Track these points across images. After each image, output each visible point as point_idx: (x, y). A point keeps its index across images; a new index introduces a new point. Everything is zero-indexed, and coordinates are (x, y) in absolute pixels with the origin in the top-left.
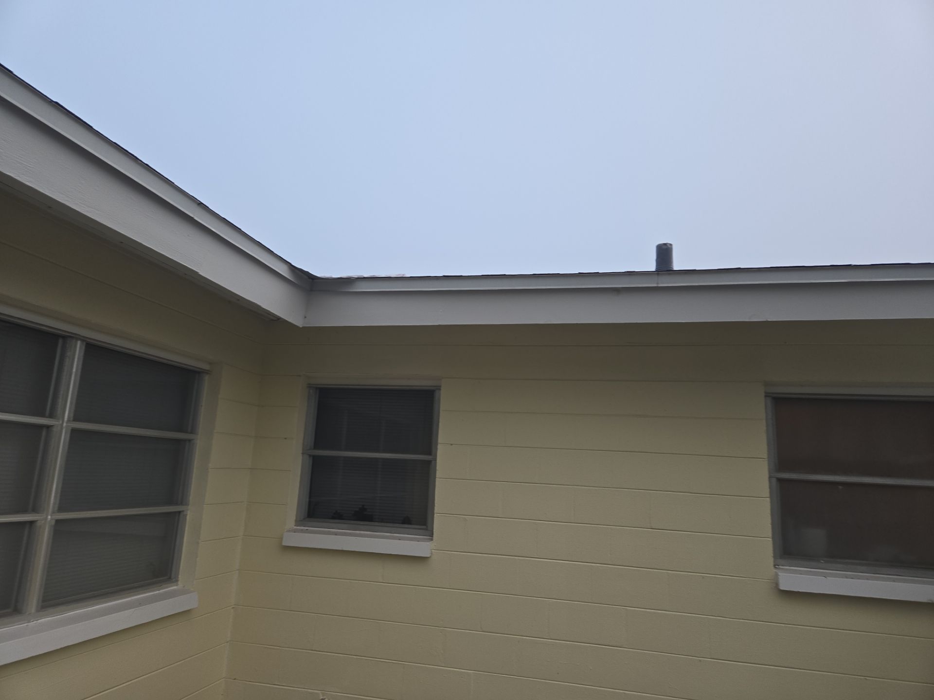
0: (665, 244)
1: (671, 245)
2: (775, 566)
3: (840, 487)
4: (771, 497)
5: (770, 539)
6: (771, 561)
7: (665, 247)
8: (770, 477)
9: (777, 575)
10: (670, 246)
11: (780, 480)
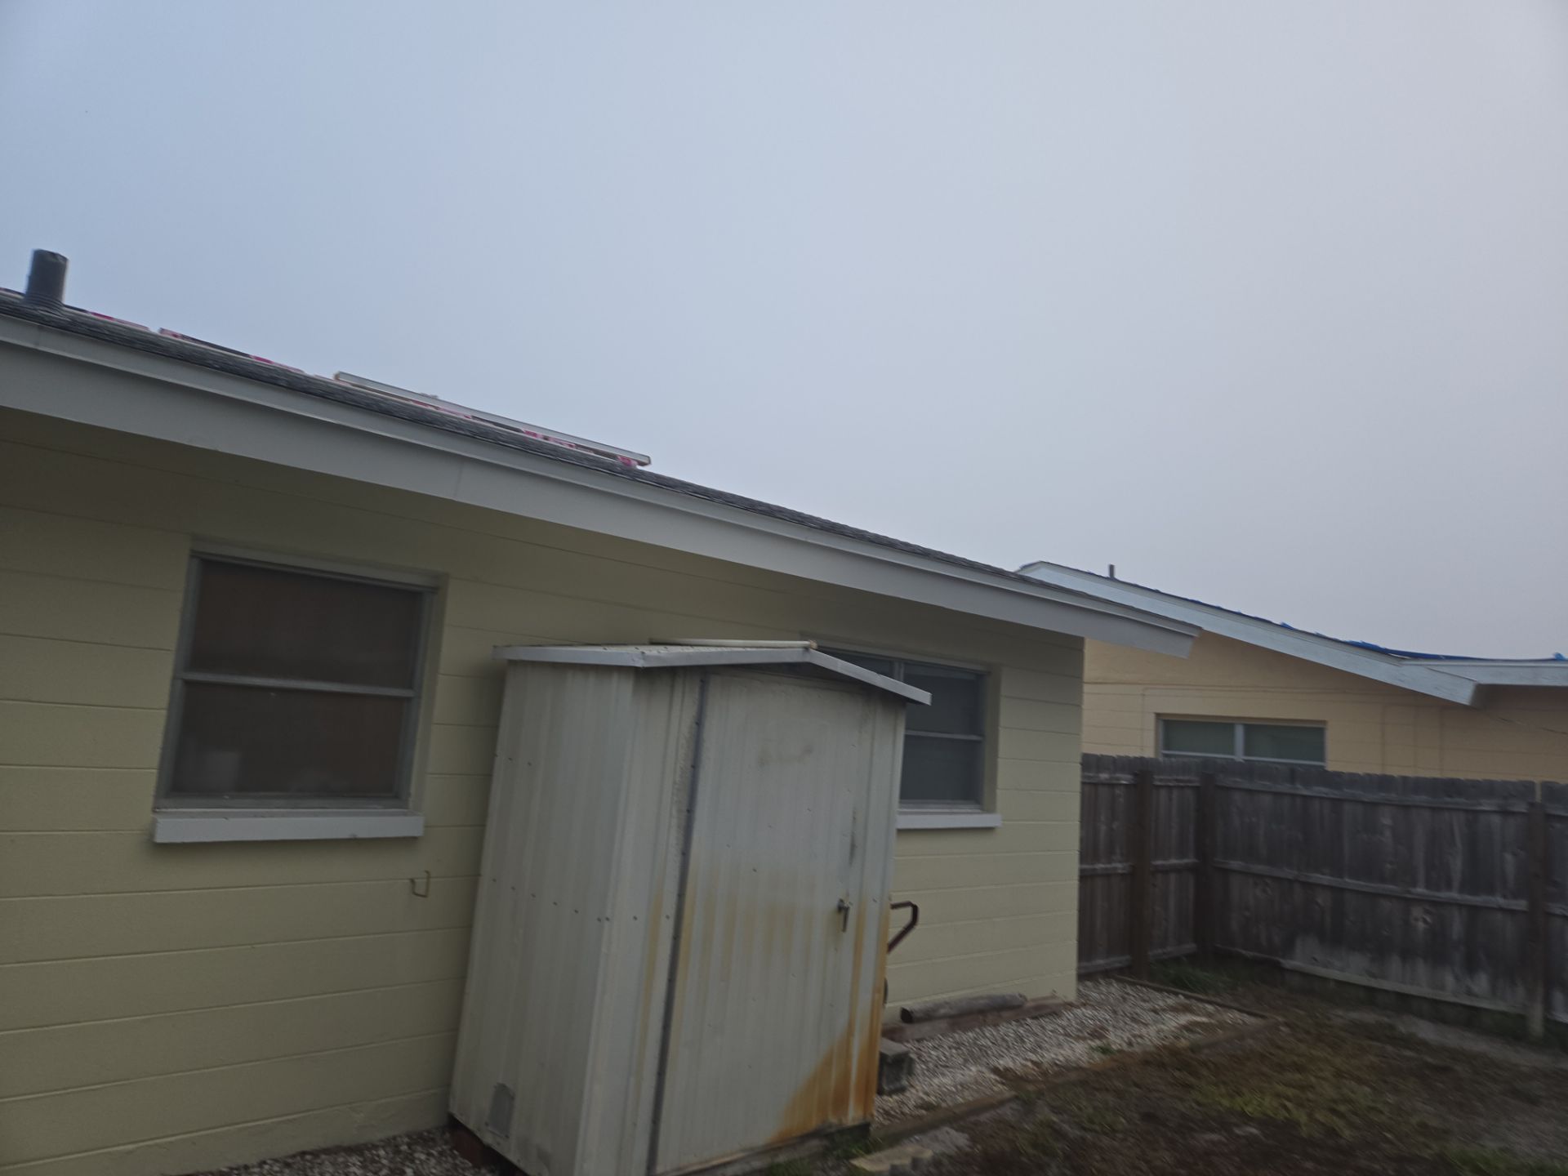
0: (53, 255)
1: (65, 259)
2: (155, 809)
3: (272, 694)
4: (169, 709)
5: (155, 771)
6: (149, 801)
7: (53, 260)
8: (174, 678)
9: (154, 823)
10: (63, 262)
11: (188, 683)
